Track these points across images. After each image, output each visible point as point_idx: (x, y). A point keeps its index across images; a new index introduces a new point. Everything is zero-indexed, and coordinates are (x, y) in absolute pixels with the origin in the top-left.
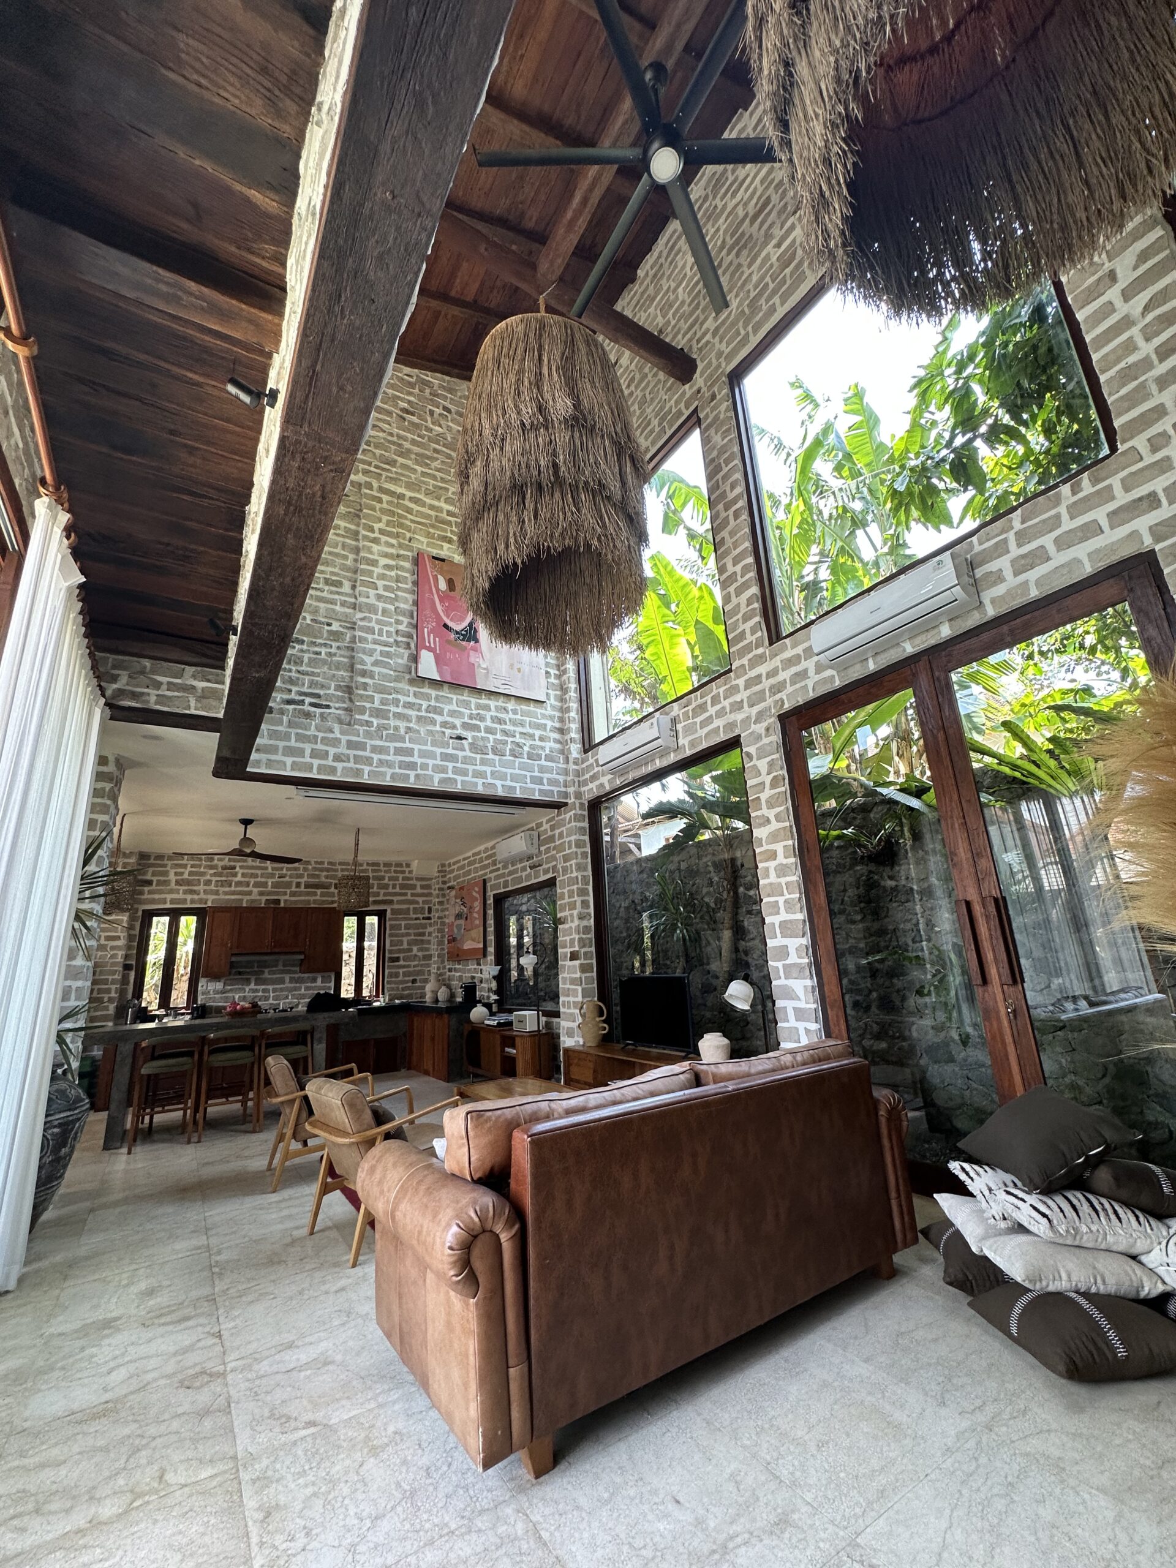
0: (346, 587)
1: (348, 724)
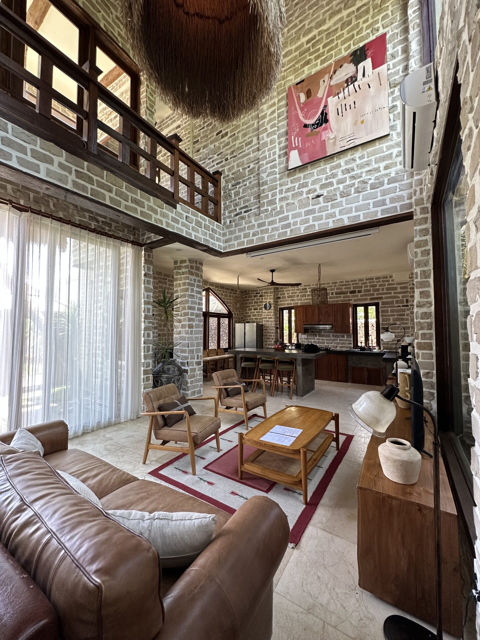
1: (257, 215)
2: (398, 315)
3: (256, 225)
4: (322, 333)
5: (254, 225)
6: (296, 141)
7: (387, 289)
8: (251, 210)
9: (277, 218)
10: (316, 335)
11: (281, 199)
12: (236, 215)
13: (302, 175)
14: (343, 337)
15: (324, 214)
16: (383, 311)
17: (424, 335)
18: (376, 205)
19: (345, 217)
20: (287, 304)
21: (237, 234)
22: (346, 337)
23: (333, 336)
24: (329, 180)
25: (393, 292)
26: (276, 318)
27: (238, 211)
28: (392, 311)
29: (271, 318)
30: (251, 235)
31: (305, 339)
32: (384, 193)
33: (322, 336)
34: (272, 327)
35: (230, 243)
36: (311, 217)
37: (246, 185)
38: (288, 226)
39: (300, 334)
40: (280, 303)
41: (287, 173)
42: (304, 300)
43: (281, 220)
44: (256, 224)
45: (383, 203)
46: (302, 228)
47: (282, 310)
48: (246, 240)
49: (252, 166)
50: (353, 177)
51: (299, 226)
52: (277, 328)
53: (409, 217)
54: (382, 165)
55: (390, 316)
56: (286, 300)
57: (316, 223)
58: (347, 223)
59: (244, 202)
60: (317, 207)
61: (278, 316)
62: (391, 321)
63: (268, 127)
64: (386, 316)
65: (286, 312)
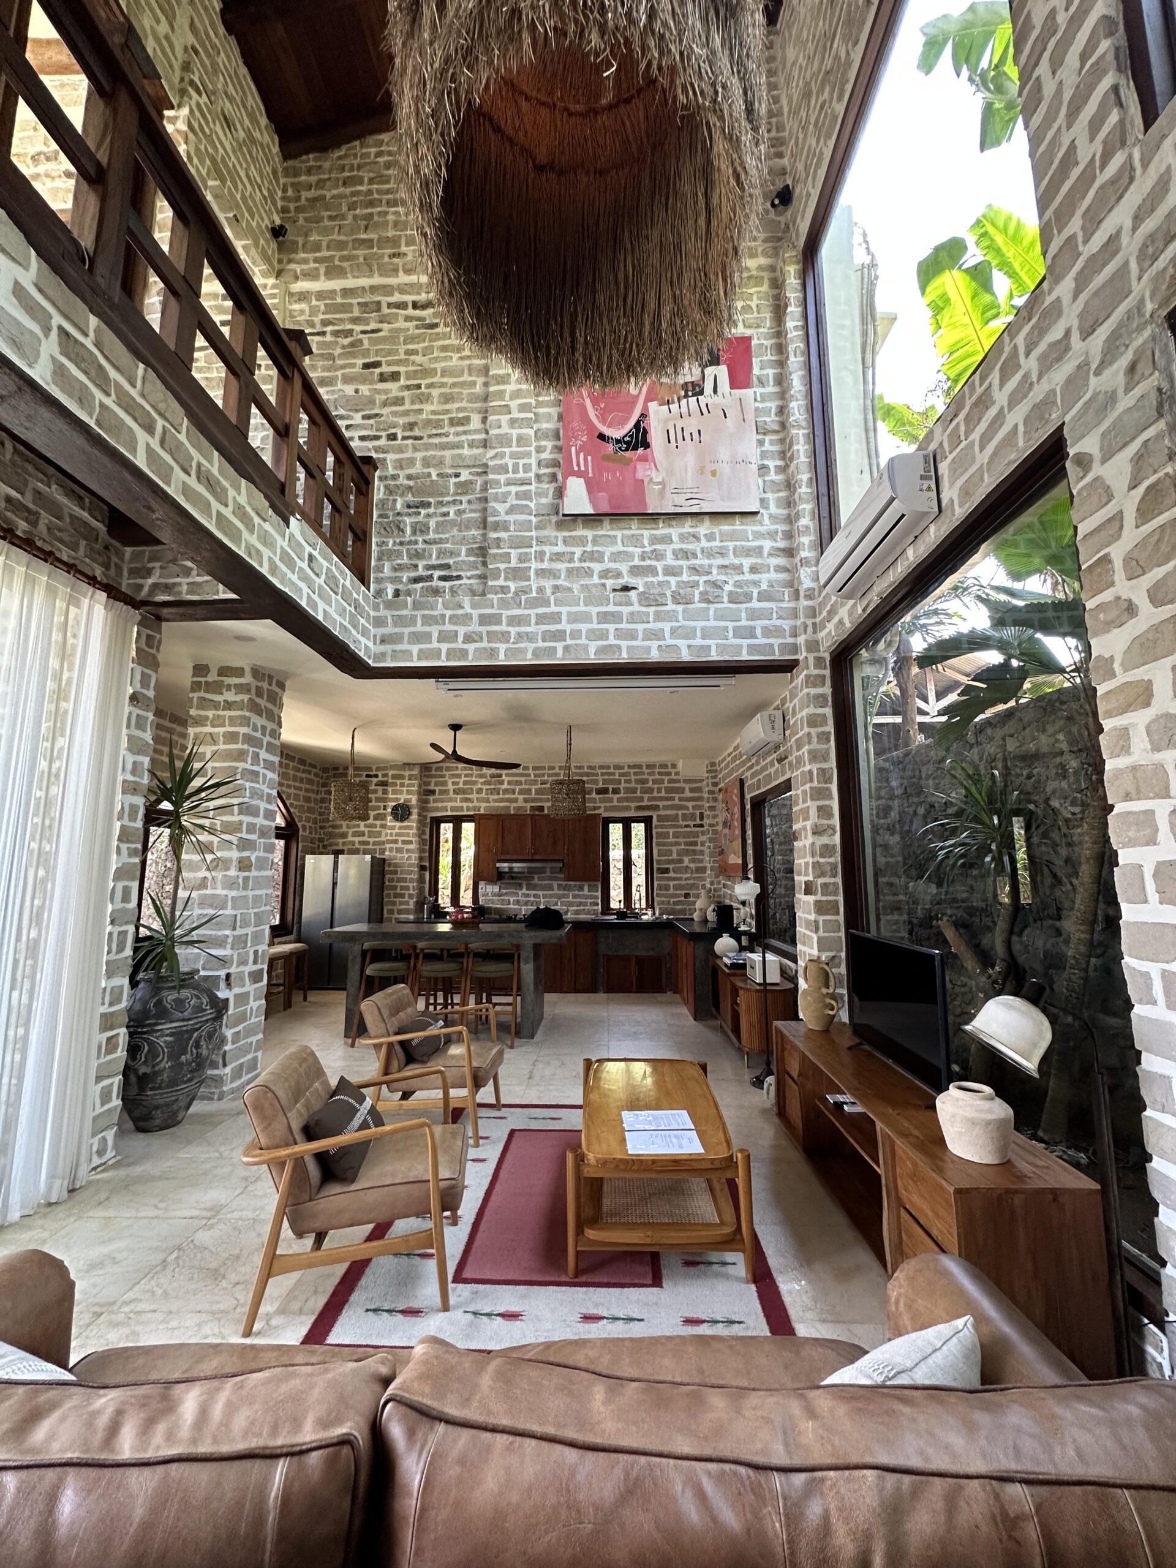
0: (476, 422)
1: (480, 594)
2: (686, 844)
3: (475, 618)
4: (536, 881)
5: (469, 617)
6: (580, 460)
7: (669, 790)
8: (459, 577)
9: (532, 612)
10: (520, 886)
11: (542, 573)
12: (417, 580)
13: (589, 534)
14: (581, 888)
15: (640, 627)
16: (659, 835)
17: (825, 886)
18: (739, 633)
19: (682, 644)
20: (453, 809)
21: (419, 627)
22: (586, 888)
23: (560, 887)
24: (648, 563)
25: (677, 796)
26: (422, 842)
27: (421, 572)
28: (676, 835)
29: (410, 842)
30: (460, 639)
31: (494, 894)
32: (753, 615)
33: (534, 887)
34: (410, 865)
35: (398, 647)
36: (611, 628)
37: (447, 514)
38: (559, 636)
39: (482, 884)
40: (432, 805)
41: (554, 519)
42: (495, 801)
43: (541, 619)
44: (475, 614)
45: (751, 633)
46: (593, 647)
47: (437, 822)
48: (444, 647)
49: (465, 475)
50: (694, 570)
51: (583, 641)
52: (422, 868)
53: (787, 667)
54: (747, 563)
55: (672, 844)
56: (451, 800)
57: (624, 644)
58: (686, 656)
59: (440, 553)
60: (625, 610)
61: (427, 837)
62: (675, 856)
63: (514, 404)
64: (664, 844)
65: (447, 830)
